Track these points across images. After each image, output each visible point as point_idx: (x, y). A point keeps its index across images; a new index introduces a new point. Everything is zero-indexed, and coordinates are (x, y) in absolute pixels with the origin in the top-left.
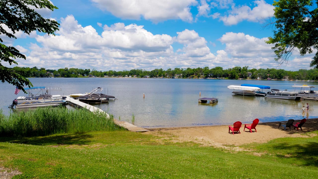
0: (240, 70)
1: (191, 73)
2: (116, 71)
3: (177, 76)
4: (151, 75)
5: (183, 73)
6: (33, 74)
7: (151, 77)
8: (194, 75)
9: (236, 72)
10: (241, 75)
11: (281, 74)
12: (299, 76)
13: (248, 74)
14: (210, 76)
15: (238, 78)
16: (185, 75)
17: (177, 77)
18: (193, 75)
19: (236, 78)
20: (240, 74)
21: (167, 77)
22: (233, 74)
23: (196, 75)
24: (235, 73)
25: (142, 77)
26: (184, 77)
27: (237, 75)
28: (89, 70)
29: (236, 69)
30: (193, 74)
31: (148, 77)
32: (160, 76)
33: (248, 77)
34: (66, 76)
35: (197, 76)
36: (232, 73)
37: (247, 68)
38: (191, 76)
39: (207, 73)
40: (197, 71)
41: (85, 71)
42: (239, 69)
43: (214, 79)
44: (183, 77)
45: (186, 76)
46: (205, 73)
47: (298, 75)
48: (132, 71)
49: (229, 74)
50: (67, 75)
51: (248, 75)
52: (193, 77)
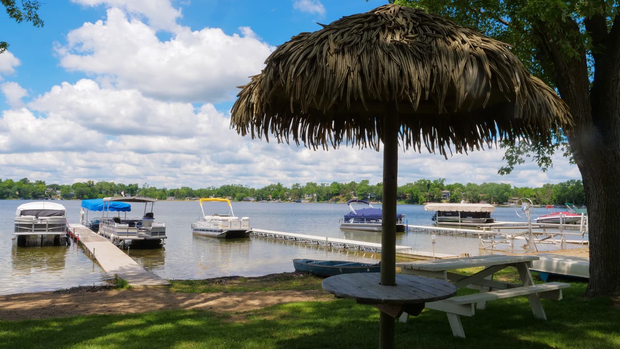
0: (429, 186)
1: (333, 192)
2: (191, 189)
3: (307, 198)
4: (257, 195)
5: (319, 193)
6: (17, 193)
7: (258, 200)
8: (340, 197)
9: (419, 190)
10: (430, 196)
11: (504, 192)
12: (537, 197)
13: (444, 193)
14: (371, 198)
15: (424, 202)
16: (321, 197)
17: (308, 200)
18: (337, 197)
19: (419, 202)
20: (428, 194)
21: (287, 201)
22: (415, 193)
23: (343, 197)
24: (418, 192)
25: (240, 200)
26: (321, 200)
27: (421, 197)
28: (136, 185)
29: (421, 185)
30: (338, 194)
31: (253, 199)
32: (275, 197)
33: (444, 199)
34: (86, 196)
35: (346, 197)
36: (411, 192)
37: (442, 181)
38: (334, 198)
39: (363, 192)
40: (345, 189)
41: (129, 188)
42: (426, 185)
43: (376, 203)
44: (318, 201)
45: (324, 197)
46: (359, 193)
47: (536, 194)
48: (223, 188)
49: (407, 193)
50: (89, 196)
51: (444, 196)
52: (338, 200)
